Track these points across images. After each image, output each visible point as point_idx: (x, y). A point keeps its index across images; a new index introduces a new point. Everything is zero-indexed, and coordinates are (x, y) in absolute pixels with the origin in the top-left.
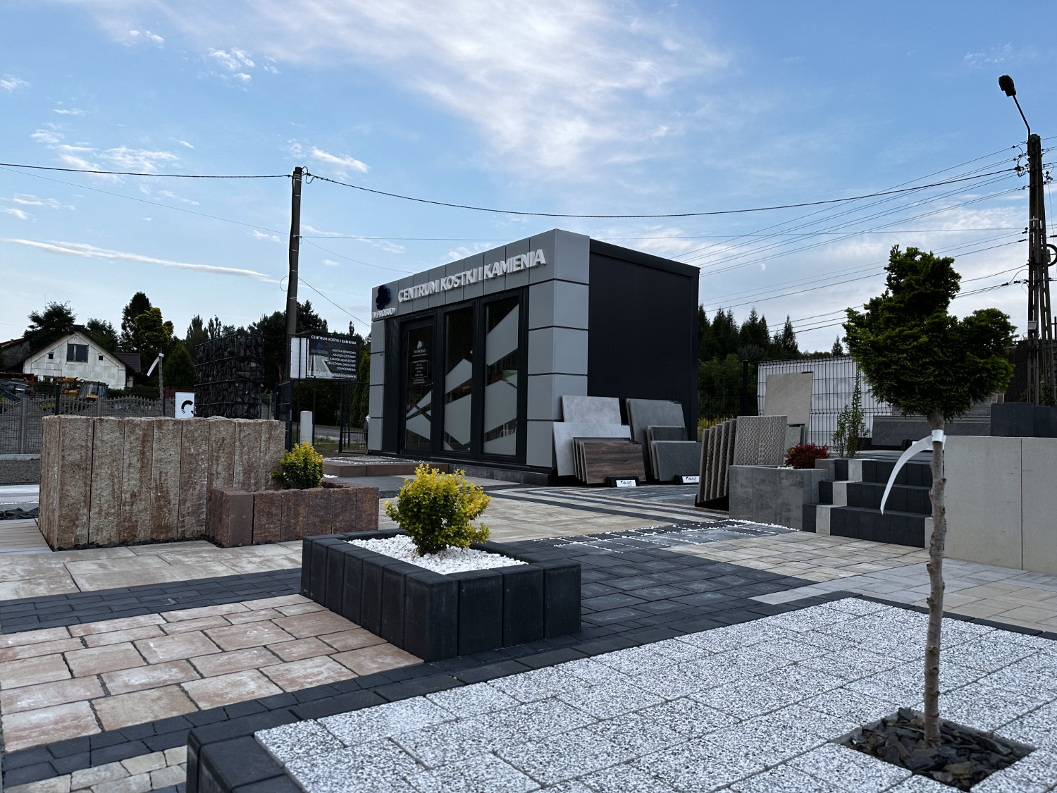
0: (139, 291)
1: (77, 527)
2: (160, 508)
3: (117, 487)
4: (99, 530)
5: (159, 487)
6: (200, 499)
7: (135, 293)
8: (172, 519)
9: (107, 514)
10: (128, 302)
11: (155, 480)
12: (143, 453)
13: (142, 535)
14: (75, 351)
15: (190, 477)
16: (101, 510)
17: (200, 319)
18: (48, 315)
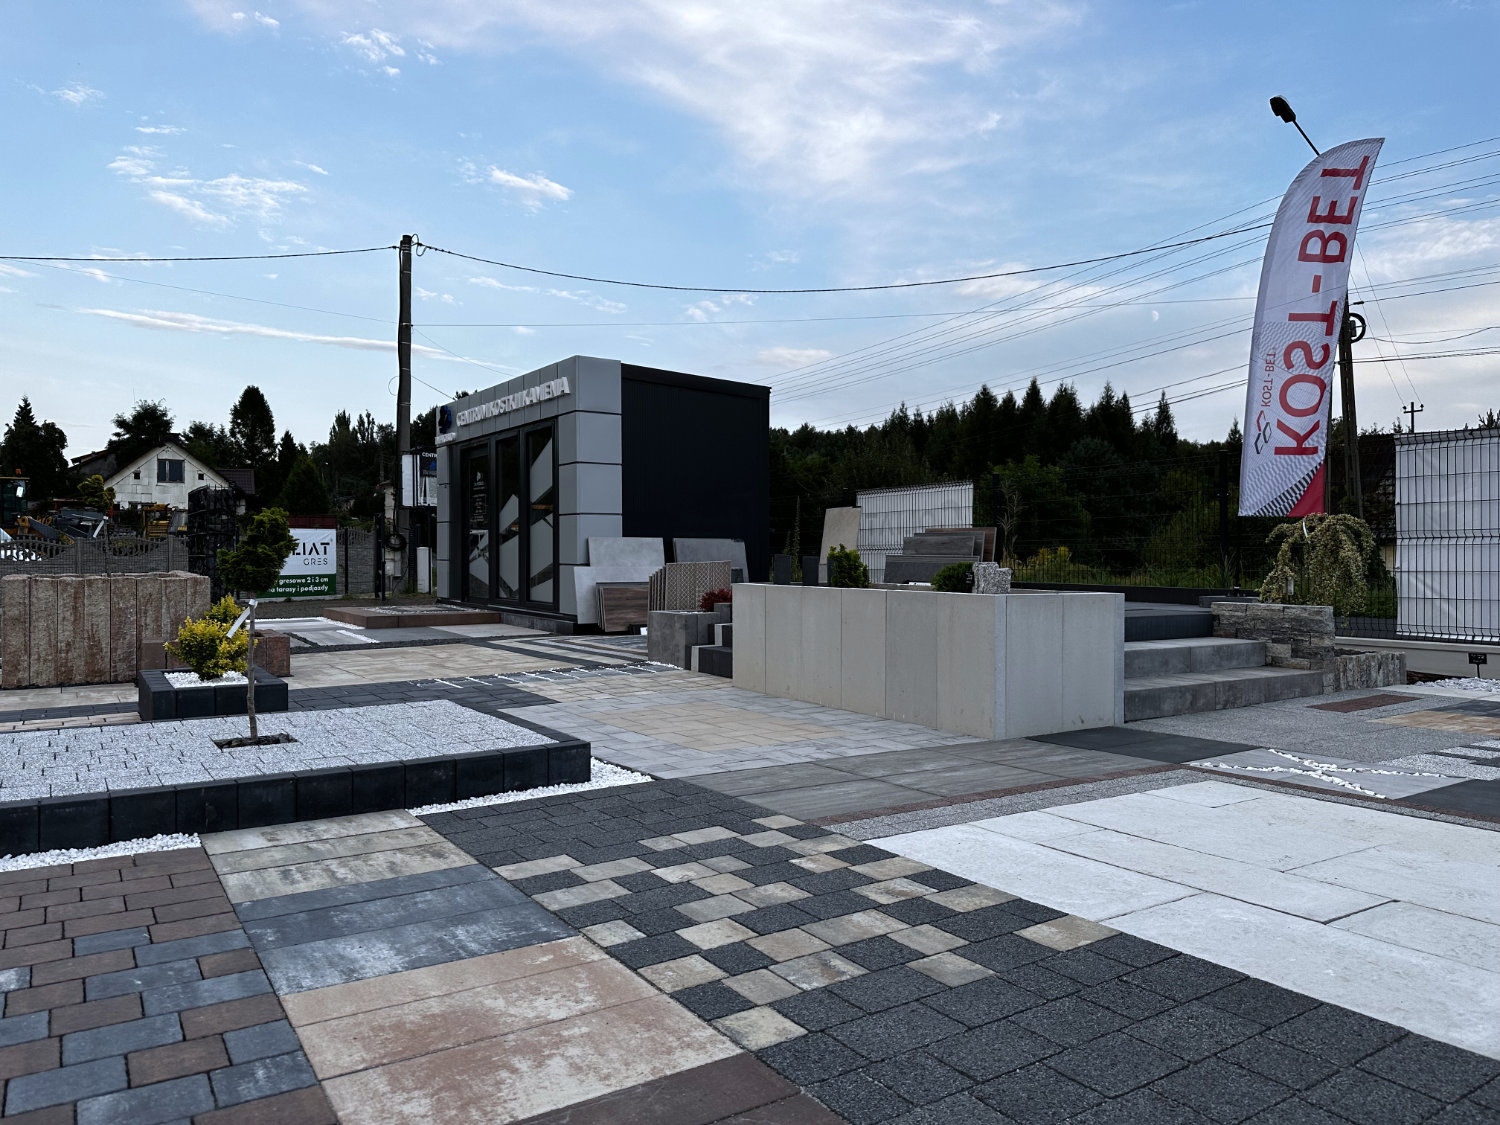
0: (251, 385)
1: (19, 671)
2: (93, 655)
3: (52, 637)
4: (38, 674)
5: (92, 637)
6: (130, 647)
7: (246, 387)
8: (105, 664)
9: (45, 661)
10: (236, 400)
11: (88, 632)
12: (75, 608)
13: (78, 678)
14: (167, 468)
15: (120, 628)
16: (39, 657)
17: (347, 415)
18: (138, 418)
